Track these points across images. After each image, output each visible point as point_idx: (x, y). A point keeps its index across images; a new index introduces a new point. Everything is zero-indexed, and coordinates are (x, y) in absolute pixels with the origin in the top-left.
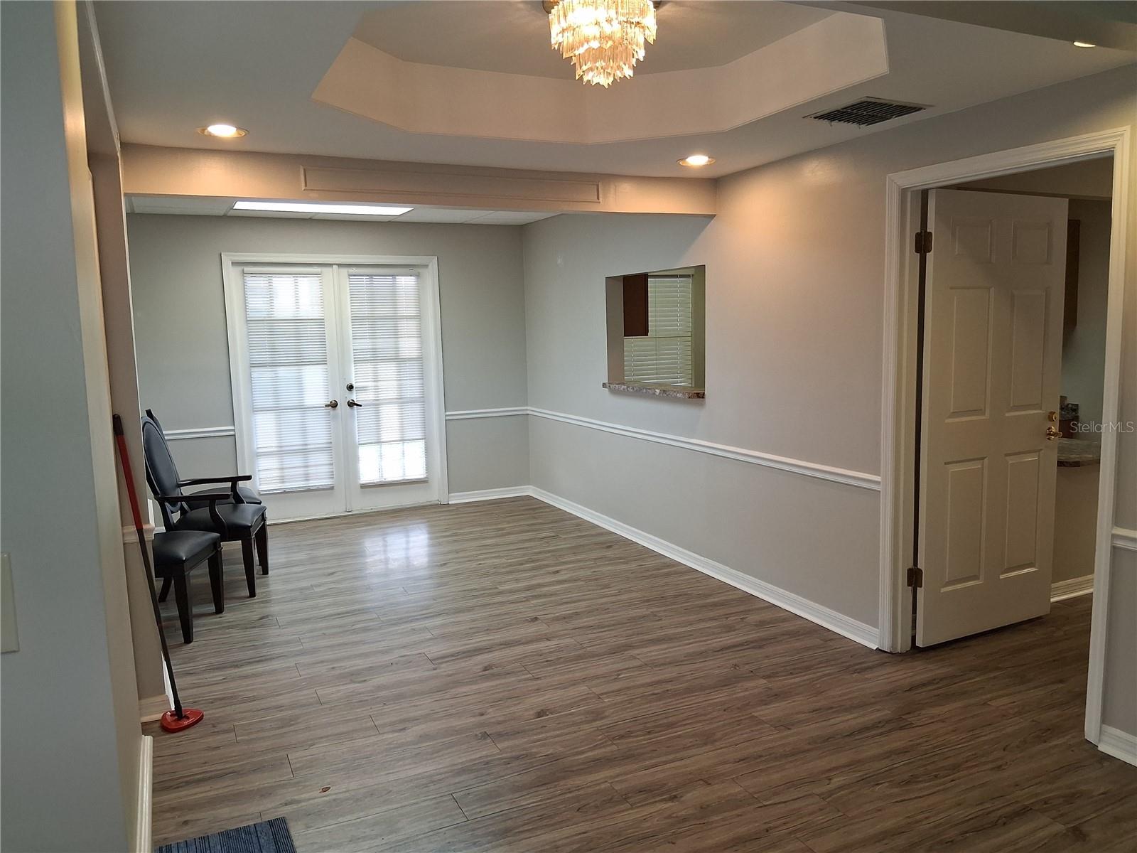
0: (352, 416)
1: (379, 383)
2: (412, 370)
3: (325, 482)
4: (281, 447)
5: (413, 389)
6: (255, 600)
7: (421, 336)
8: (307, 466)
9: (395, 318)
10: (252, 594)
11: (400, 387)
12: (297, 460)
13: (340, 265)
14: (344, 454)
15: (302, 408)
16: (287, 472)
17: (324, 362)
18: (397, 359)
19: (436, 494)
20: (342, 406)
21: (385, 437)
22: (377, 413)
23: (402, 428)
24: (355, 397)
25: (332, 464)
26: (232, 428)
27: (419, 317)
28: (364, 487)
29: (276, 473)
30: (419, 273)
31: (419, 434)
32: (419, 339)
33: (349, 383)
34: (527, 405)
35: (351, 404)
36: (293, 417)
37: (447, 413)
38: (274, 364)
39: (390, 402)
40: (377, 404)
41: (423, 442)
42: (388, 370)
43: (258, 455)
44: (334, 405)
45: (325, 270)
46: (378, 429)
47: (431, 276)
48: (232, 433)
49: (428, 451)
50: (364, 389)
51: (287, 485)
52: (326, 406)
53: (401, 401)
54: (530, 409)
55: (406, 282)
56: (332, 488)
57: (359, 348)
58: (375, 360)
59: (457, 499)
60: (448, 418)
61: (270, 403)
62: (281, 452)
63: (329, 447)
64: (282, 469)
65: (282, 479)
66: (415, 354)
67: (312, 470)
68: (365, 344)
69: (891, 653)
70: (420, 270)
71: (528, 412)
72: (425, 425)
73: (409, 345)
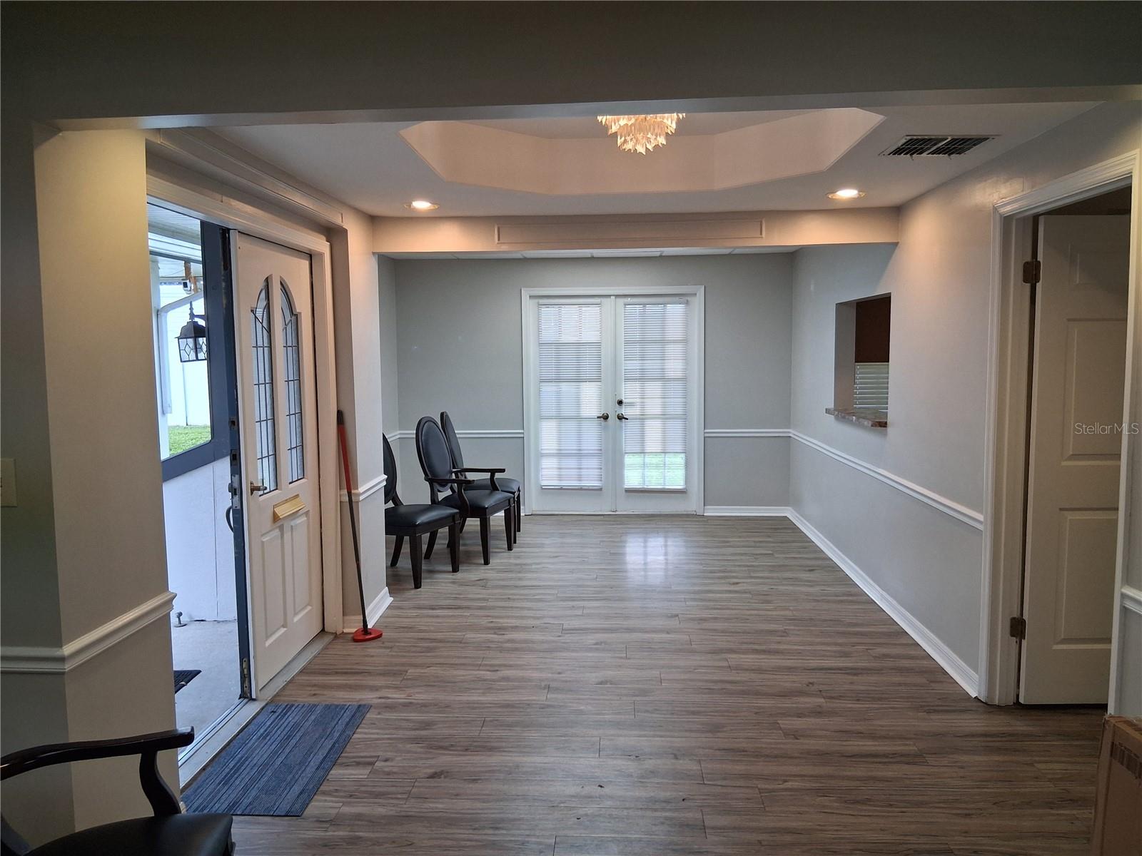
0: (621, 427)
1: (646, 400)
2: (676, 389)
3: (596, 484)
4: (560, 450)
5: (676, 408)
6: (487, 567)
7: (686, 359)
8: (580, 468)
9: (663, 342)
10: (487, 562)
11: (664, 406)
12: (572, 463)
13: (617, 296)
14: (613, 461)
15: (579, 418)
16: (564, 472)
17: (598, 380)
18: (663, 379)
19: (693, 504)
20: (612, 418)
21: (648, 449)
22: (643, 426)
23: (664, 441)
24: (624, 411)
25: (601, 469)
26: (522, 431)
27: (685, 341)
28: (629, 491)
29: (555, 472)
30: (687, 301)
31: (679, 448)
32: (684, 361)
33: (618, 398)
34: (789, 428)
35: (621, 418)
36: (572, 425)
37: (706, 431)
38: (558, 380)
39: (654, 417)
40: (642, 418)
41: (683, 455)
42: (654, 388)
43: (543, 455)
44: (606, 417)
45: (604, 300)
46: (642, 442)
47: (698, 302)
48: (522, 436)
49: (687, 465)
50: (631, 404)
51: (564, 483)
52: (598, 417)
53: (665, 417)
54: (792, 432)
55: (675, 311)
56: (601, 489)
57: (629, 368)
58: (642, 379)
59: (711, 512)
60: (707, 435)
61: (554, 414)
62: (560, 454)
63: (600, 453)
64: (560, 468)
65: (560, 478)
66: (679, 374)
67: (584, 472)
68: (634, 365)
69: (986, 703)
70: (689, 299)
71: (790, 435)
72: (686, 441)
73: (675, 367)
